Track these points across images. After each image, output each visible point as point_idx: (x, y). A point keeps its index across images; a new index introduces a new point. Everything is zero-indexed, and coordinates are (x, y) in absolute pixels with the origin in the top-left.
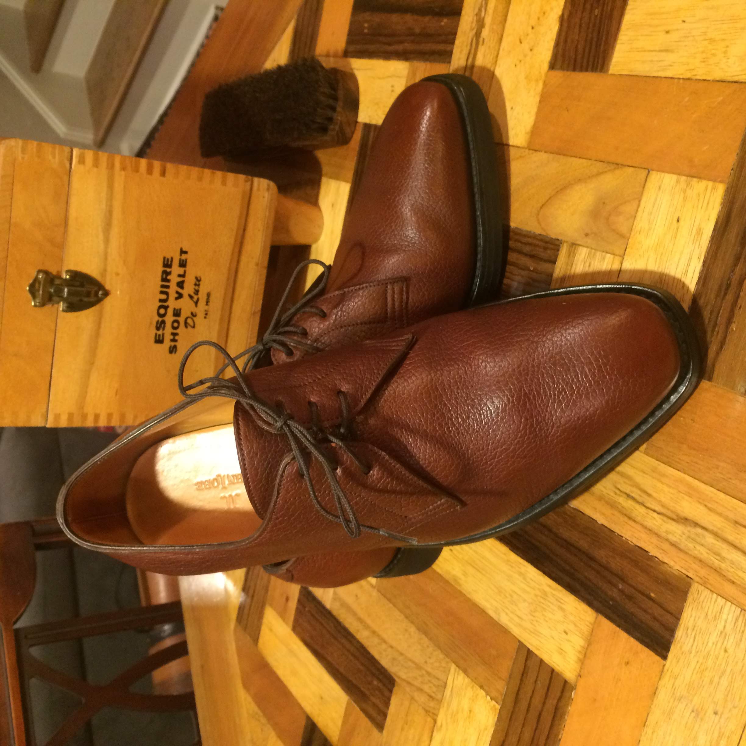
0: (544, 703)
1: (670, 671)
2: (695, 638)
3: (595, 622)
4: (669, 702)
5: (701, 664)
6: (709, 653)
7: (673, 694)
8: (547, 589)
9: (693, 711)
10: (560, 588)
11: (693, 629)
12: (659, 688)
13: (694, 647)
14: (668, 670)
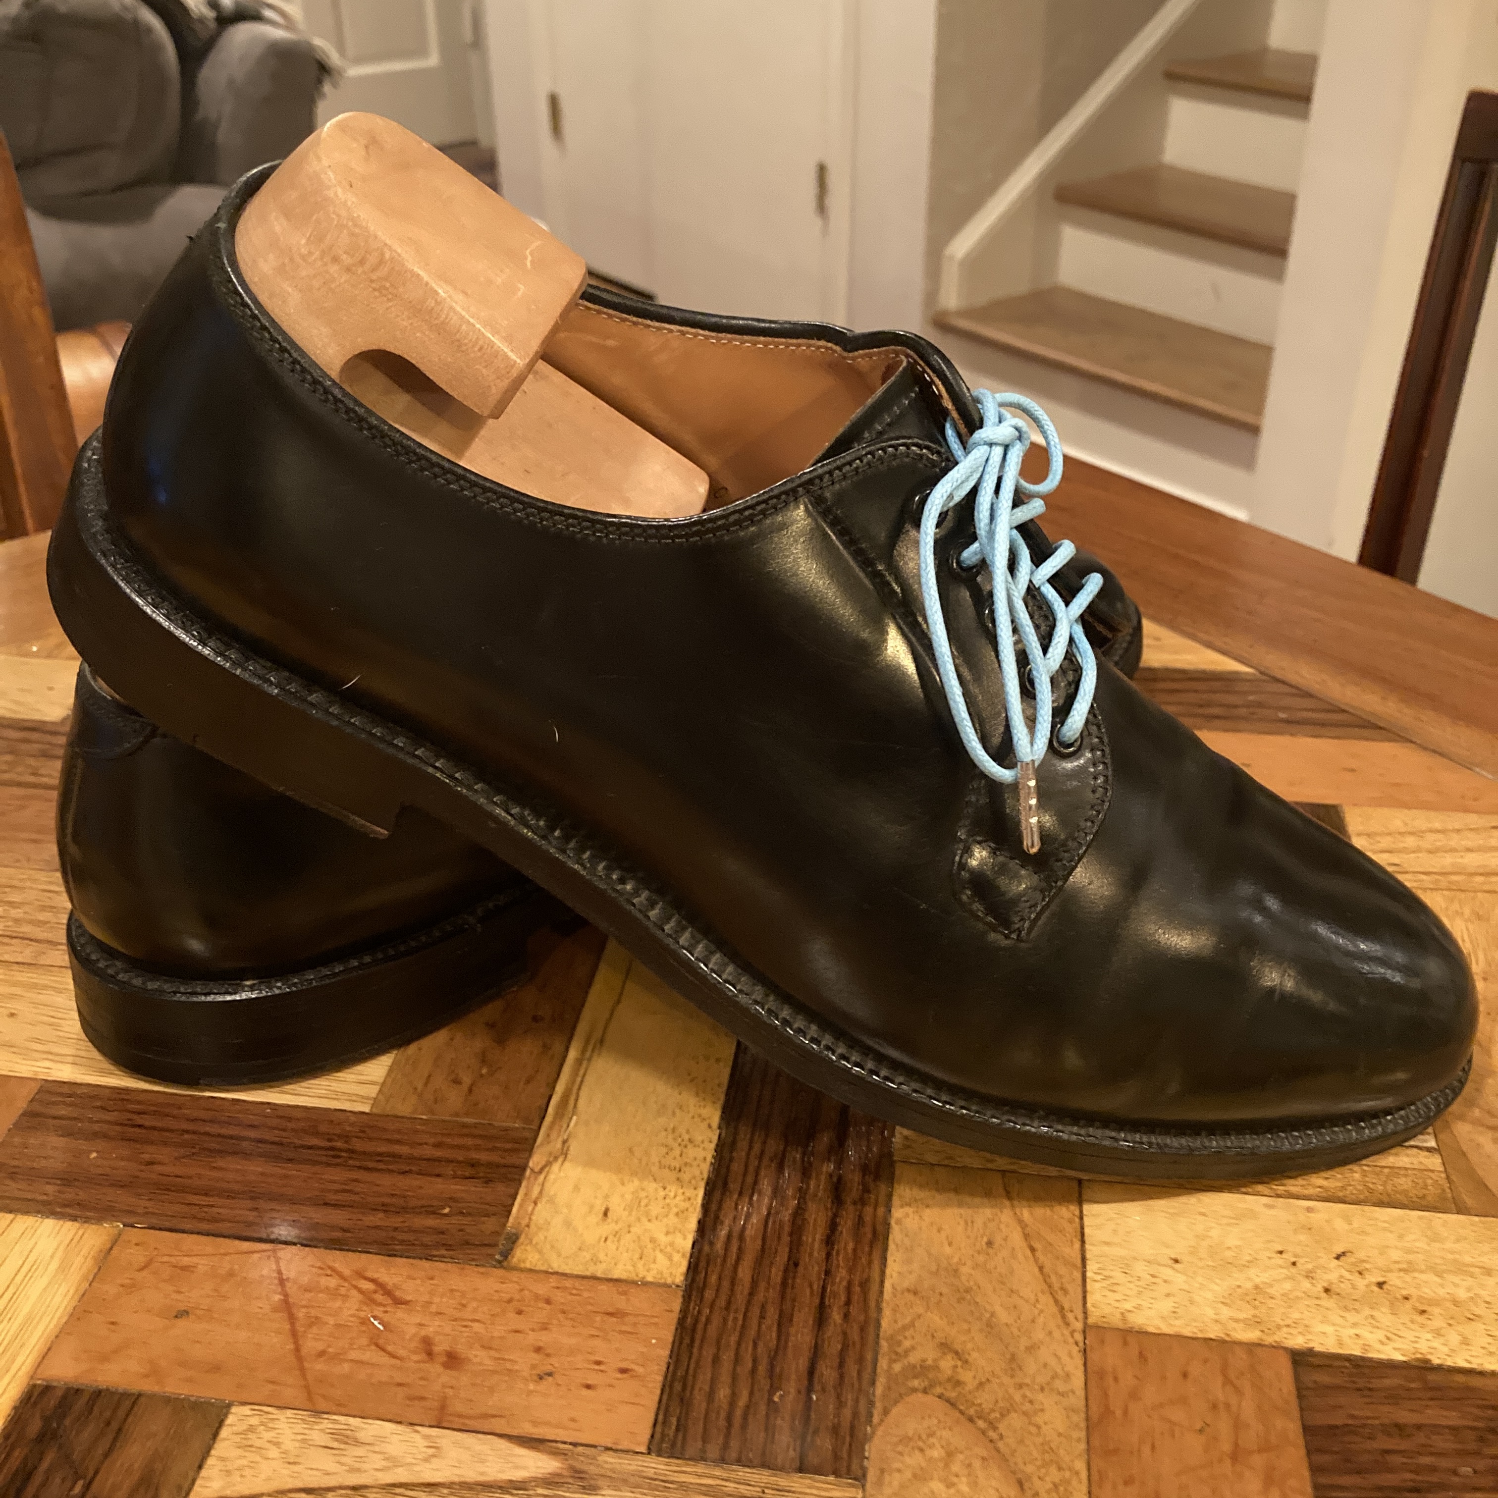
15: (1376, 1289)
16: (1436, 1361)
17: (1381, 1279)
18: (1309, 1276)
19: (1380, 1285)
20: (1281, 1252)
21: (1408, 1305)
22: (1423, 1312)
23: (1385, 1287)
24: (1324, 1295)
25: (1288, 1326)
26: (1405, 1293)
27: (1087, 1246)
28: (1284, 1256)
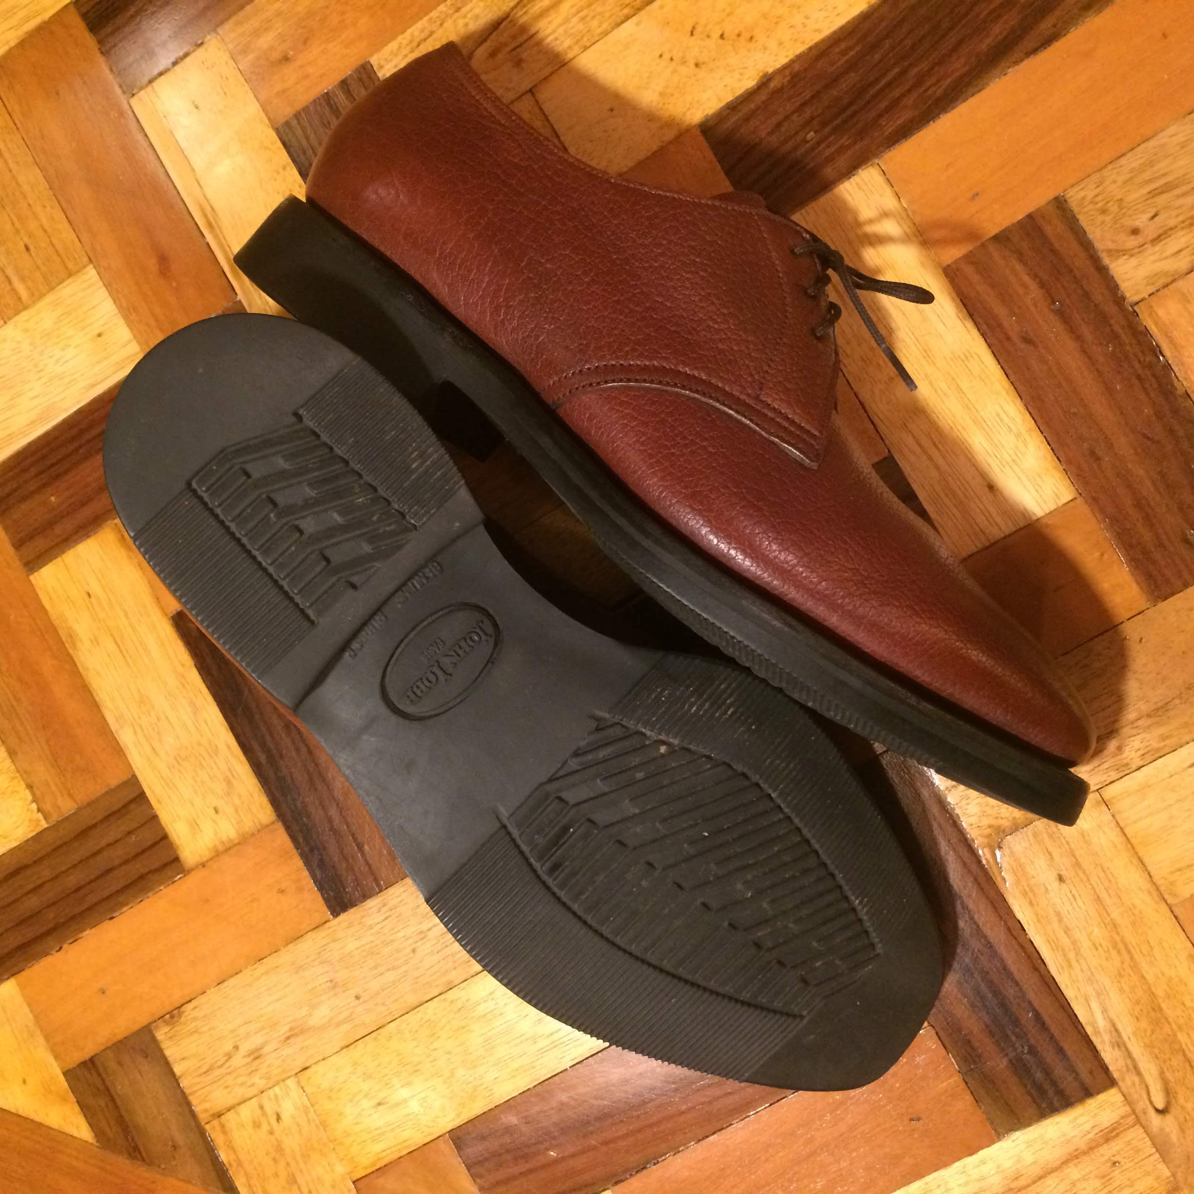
0: (126, 862)
1: (332, 929)
2: (386, 918)
3: (267, 826)
4: (307, 957)
5: (377, 946)
6: (392, 941)
7: (320, 953)
8: (222, 747)
9: (331, 981)
10: (243, 758)
11: (391, 910)
12: (306, 937)
13: (379, 926)
14: (329, 928)
15: (720, 41)
16: (770, 70)
17: (720, 33)
18: (684, 62)
19: (722, 36)
20: (661, 56)
21: (742, 39)
22: (751, 38)
23: (726, 35)
24: (697, 69)
25: (689, 109)
26: (736, 31)
27: (562, 139)
28: (664, 57)
